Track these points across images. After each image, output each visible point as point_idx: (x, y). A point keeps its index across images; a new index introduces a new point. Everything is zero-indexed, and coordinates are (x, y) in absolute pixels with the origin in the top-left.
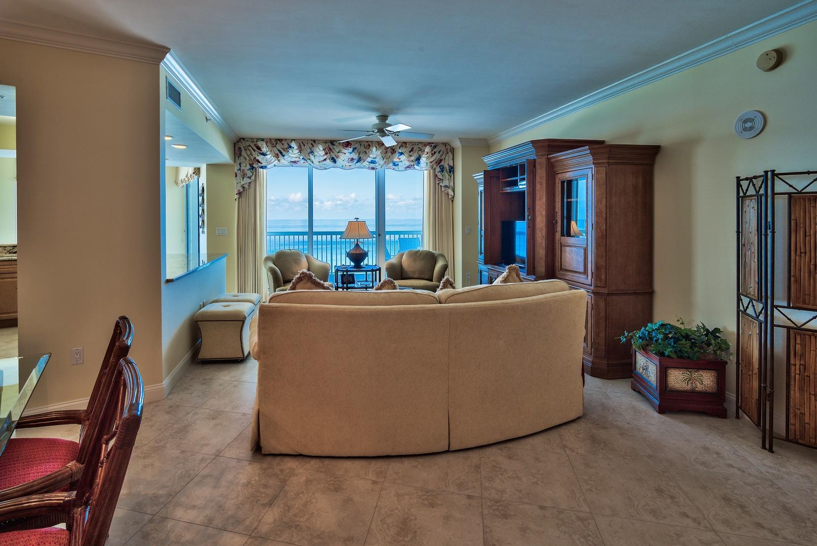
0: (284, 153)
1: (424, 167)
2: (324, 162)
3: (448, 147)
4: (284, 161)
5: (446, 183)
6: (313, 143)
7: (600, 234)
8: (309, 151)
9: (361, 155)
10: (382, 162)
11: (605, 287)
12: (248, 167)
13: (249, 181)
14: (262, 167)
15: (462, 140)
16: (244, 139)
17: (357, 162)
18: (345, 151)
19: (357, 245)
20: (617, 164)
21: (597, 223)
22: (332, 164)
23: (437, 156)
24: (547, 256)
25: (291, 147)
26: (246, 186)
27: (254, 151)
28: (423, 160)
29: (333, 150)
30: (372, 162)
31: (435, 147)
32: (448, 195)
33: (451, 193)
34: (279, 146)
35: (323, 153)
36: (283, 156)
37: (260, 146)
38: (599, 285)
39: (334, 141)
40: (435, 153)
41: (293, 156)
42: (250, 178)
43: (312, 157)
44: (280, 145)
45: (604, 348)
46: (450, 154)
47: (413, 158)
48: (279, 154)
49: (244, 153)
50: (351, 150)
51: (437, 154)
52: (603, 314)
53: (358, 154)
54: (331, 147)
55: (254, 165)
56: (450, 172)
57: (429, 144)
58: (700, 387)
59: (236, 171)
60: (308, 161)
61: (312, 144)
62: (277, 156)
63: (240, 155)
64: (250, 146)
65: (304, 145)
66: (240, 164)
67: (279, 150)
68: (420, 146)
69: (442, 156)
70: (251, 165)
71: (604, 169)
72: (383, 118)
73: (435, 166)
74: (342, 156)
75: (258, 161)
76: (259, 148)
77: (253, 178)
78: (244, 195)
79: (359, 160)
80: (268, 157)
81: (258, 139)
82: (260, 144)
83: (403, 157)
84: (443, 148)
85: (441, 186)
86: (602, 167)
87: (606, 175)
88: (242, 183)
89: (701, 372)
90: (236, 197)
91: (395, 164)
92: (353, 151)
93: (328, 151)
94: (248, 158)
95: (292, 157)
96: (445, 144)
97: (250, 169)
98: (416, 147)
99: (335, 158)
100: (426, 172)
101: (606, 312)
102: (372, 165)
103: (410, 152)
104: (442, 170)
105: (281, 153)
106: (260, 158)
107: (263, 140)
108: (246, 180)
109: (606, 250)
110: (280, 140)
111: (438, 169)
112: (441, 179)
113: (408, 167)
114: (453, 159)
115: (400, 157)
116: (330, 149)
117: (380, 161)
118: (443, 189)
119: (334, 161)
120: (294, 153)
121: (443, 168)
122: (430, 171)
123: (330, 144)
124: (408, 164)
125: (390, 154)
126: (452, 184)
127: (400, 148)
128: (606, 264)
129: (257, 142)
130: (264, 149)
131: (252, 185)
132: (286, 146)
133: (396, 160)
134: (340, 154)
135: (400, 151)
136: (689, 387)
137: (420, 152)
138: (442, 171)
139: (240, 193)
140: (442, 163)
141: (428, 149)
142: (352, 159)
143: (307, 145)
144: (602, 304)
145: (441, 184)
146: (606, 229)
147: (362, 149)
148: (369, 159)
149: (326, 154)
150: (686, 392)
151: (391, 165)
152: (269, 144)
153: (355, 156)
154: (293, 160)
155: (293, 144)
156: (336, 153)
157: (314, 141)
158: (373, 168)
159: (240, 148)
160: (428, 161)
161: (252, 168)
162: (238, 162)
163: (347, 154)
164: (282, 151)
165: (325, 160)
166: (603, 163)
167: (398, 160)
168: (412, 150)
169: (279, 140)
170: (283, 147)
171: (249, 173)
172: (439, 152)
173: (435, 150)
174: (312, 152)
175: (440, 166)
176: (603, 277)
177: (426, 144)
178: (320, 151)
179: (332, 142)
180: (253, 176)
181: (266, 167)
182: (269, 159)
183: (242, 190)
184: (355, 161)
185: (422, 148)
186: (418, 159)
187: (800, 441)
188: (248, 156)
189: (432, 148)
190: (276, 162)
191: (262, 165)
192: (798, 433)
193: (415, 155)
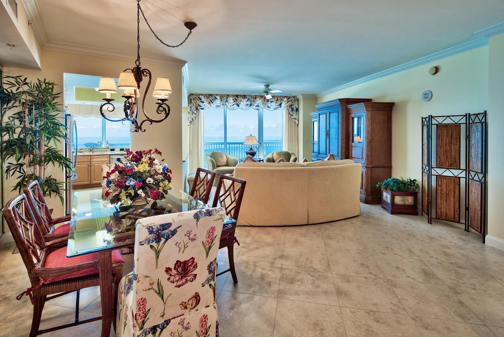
0: (213, 101)
1: (284, 109)
2: (233, 106)
3: (295, 98)
4: (214, 105)
5: (294, 116)
6: (228, 96)
7: (369, 141)
8: (226, 100)
9: (252, 103)
10: (262, 106)
11: (370, 164)
12: (195, 108)
13: (195, 115)
14: (202, 109)
15: (303, 95)
16: (193, 94)
18: (243, 100)
19: (251, 148)
20: (376, 110)
21: (367, 136)
22: (237, 107)
23: (290, 103)
24: (345, 152)
25: (216, 98)
26: (194, 118)
27: (198, 100)
28: (283, 105)
29: (238, 100)
30: (257, 106)
31: (289, 98)
32: (295, 123)
33: (297, 122)
34: (210, 98)
36: (213, 103)
38: (368, 164)
39: (238, 95)
40: (289, 101)
41: (217, 103)
43: (227, 103)
44: (211, 97)
45: (370, 191)
46: (297, 102)
47: (278, 104)
48: (211, 102)
49: (193, 101)
50: (247, 100)
51: (290, 101)
52: (370, 176)
53: (250, 102)
54: (237, 98)
56: (296, 111)
57: (286, 97)
58: (407, 203)
59: (189, 110)
60: (225, 105)
61: (227, 97)
62: (209, 103)
63: (191, 102)
64: (196, 98)
65: (223, 98)
66: (191, 107)
67: (210, 100)
68: (281, 98)
69: (292, 103)
70: (196, 108)
71: (371, 112)
72: (267, 86)
73: (289, 108)
74: (242, 103)
75: (200, 106)
76: (200, 99)
77: (197, 114)
78: (192, 123)
79: (251, 105)
80: (205, 103)
81: (200, 95)
82: (201, 97)
83: (273, 104)
84: (293, 99)
85: (292, 118)
86: (369, 112)
87: (371, 115)
88: (192, 117)
89: (408, 197)
90: (189, 124)
91: (268, 107)
92: (248, 100)
93: (235, 100)
94: (195, 104)
96: (294, 97)
97: (196, 110)
98: (279, 99)
100: (284, 112)
101: (371, 175)
102: (257, 108)
103: (276, 101)
104: (293, 110)
105: (211, 101)
106: (201, 104)
107: (202, 95)
108: (194, 115)
109: (371, 148)
110: (211, 95)
111: (290, 110)
112: (292, 115)
113: (275, 109)
114: (298, 105)
115: (271, 103)
116: (236, 99)
117: (261, 105)
118: (293, 120)
119: (238, 105)
120: (218, 102)
121: (293, 109)
122: (286, 111)
123: (236, 97)
124: (275, 107)
125: (266, 102)
126: (297, 117)
128: (371, 154)
129: (199, 96)
130: (203, 100)
131: (197, 118)
132: (214, 98)
133: (269, 105)
136: (403, 203)
137: (281, 101)
138: (293, 111)
140: (293, 107)
141: (285, 99)
142: (247, 105)
143: (224, 97)
144: (369, 172)
145: (292, 117)
146: (371, 139)
147: (252, 99)
148: (256, 105)
149: (234, 102)
150: (402, 205)
152: (205, 97)
153: (249, 103)
154: (218, 105)
155: (217, 97)
156: (239, 102)
157: (228, 95)
158: (258, 109)
159: (191, 99)
160: (286, 106)
161: (197, 109)
163: (245, 102)
164: (212, 100)
165: (233, 105)
166: (370, 110)
167: (270, 105)
168: (277, 100)
169: (210, 95)
171: (195, 112)
172: (291, 101)
173: (289, 100)
174: (227, 101)
175: (291, 108)
176: (370, 160)
177: (284, 97)
178: (231, 100)
179: (237, 96)
180: (197, 113)
181: (204, 109)
182: (206, 104)
183: (192, 120)
184: (249, 106)
185: (283, 99)
186: (280, 105)
187: (440, 218)
188: (195, 103)
189: (287, 99)
190: (209, 106)
191: (202, 108)
192: (440, 215)
193: (279, 103)
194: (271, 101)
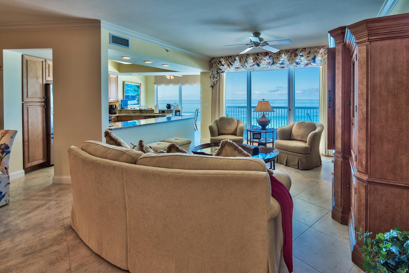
0: (232, 63)
1: (319, 64)
2: (253, 67)
4: (233, 68)
6: (247, 56)
7: (362, 116)
9: (274, 60)
10: (288, 63)
12: (216, 72)
13: (216, 80)
14: (222, 72)
16: (214, 58)
17: (272, 65)
18: (265, 58)
19: (264, 116)
22: (257, 67)
25: (235, 60)
26: (215, 83)
27: (219, 64)
28: (319, 58)
29: (258, 59)
30: (281, 64)
35: (252, 61)
36: (232, 65)
37: (221, 61)
39: (259, 53)
42: (217, 78)
43: (246, 64)
44: (230, 59)
47: (309, 58)
48: (230, 64)
49: (214, 66)
50: (268, 57)
53: (272, 59)
54: (257, 57)
55: (218, 71)
57: (323, 47)
59: (210, 75)
60: (245, 67)
61: (246, 57)
62: (228, 65)
63: (213, 66)
64: (216, 61)
65: (242, 58)
66: (212, 71)
67: (229, 62)
68: (316, 49)
70: (217, 71)
73: (327, 62)
74: (263, 62)
75: (220, 69)
77: (218, 78)
78: (214, 87)
79: (273, 63)
80: (225, 66)
83: (303, 58)
88: (213, 81)
91: (297, 63)
92: (269, 58)
93: (255, 59)
94: (215, 68)
95: (236, 65)
98: (312, 51)
99: (259, 63)
100: (321, 67)
102: (282, 66)
103: (308, 54)
106: (221, 67)
107: (222, 57)
108: (215, 80)
110: (231, 57)
113: (307, 64)
115: (301, 58)
116: (256, 58)
119: (258, 65)
120: (237, 63)
122: (324, 65)
123: (256, 55)
124: (306, 62)
125: (294, 57)
127: (300, 53)
129: (220, 59)
130: (223, 62)
131: (218, 82)
132: (233, 59)
133: (297, 61)
134: (261, 61)
135: (301, 54)
137: (315, 54)
139: (212, 87)
141: (321, 51)
142: (270, 63)
143: (244, 58)
147: (275, 56)
148: (281, 62)
149: (254, 61)
151: (294, 64)
152: (225, 59)
153: (271, 61)
154: (237, 67)
155: (237, 58)
156: (259, 60)
157: (248, 55)
158: (283, 68)
159: (212, 63)
160: (322, 59)
161: (218, 73)
162: (211, 70)
163: (267, 60)
164: (231, 62)
165: (254, 65)
167: (300, 60)
168: (309, 53)
169: (230, 56)
170: (231, 60)
171: (216, 76)
174: (246, 61)
177: (320, 48)
178: (251, 61)
179: (258, 54)
180: (218, 77)
181: (224, 72)
182: (225, 68)
183: (213, 85)
184: (271, 64)
185: (317, 51)
186: (314, 59)
188: (215, 66)
189: (325, 49)
190: (229, 68)
191: (222, 71)
193: (312, 56)
194: (300, 56)
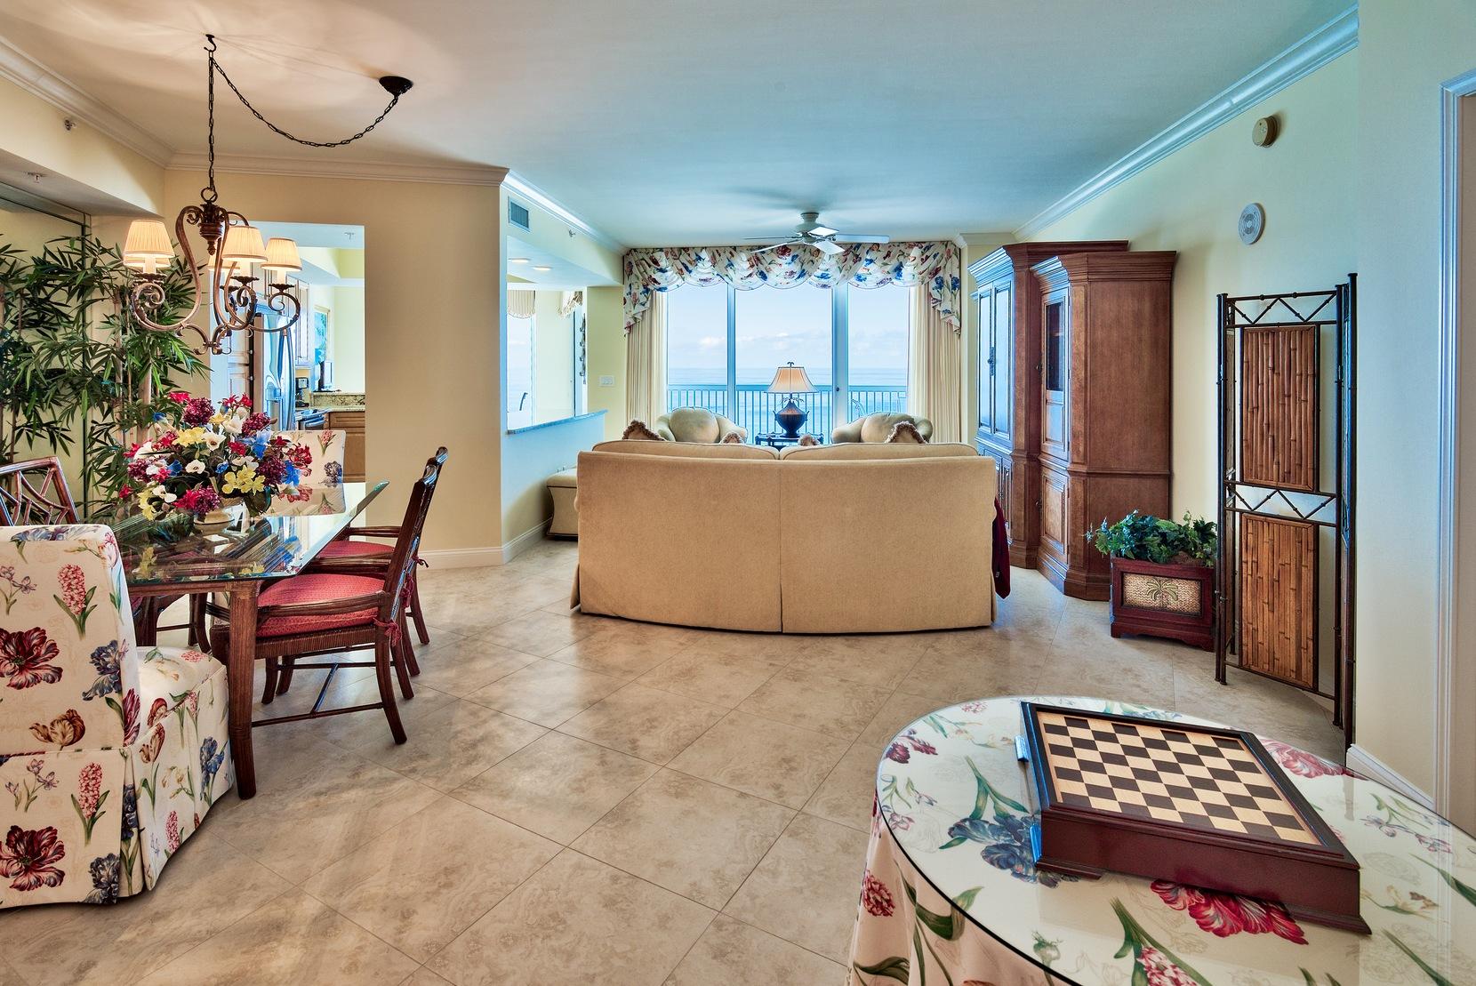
0: (690, 267)
1: (909, 282)
2: (750, 279)
3: (950, 247)
4: (692, 279)
5: (946, 305)
6: (733, 252)
7: (1078, 385)
8: (727, 262)
9: (805, 267)
10: (838, 276)
11: (1083, 464)
12: (642, 289)
13: (642, 309)
14: (660, 289)
15: (966, 236)
16: (635, 250)
17: (799, 277)
18: (779, 261)
19: (791, 403)
20: (1103, 280)
21: (1074, 369)
22: (760, 281)
23: (931, 263)
24: (1027, 419)
25: (700, 258)
26: (639, 317)
27: (650, 266)
28: (908, 270)
29: (763, 261)
30: (822, 277)
31: (928, 248)
32: (951, 325)
33: (956, 322)
34: (684, 258)
35: (747, 265)
36: (690, 272)
37: (658, 258)
38: (1076, 461)
39: (764, 246)
40: (927, 257)
41: (704, 271)
42: (644, 305)
43: (731, 272)
44: (685, 256)
45: (1082, 553)
46: (954, 258)
47: (889, 268)
48: (684, 269)
49: (635, 270)
50: (789, 258)
51: (931, 257)
52: (1081, 503)
53: (800, 264)
54: (760, 255)
55: (649, 287)
56: (954, 288)
57: (918, 244)
58: (1173, 604)
59: (625, 295)
60: (726, 278)
61: (731, 253)
62: (680, 272)
63: (631, 272)
64: (643, 259)
65: (720, 255)
66: (630, 285)
67: (683, 264)
68: (902, 247)
69: (938, 263)
70: (645, 287)
71: (1083, 289)
72: (811, 216)
73: (927, 280)
74: (775, 270)
75: (655, 281)
76: (656, 262)
77: (648, 305)
78: (635, 329)
79: (802, 274)
80: (669, 274)
81: (655, 250)
82: (657, 255)
83: (872, 267)
84: (941, 249)
85: (939, 311)
86: (1081, 285)
87: (1086, 298)
88: (633, 312)
89: (1175, 582)
90: (626, 332)
91: (859, 278)
92: (792, 260)
93: (755, 262)
94: (641, 277)
95: (702, 273)
96: (945, 243)
97: (644, 292)
98: (895, 251)
99: (765, 272)
100: (913, 289)
101: (1085, 501)
102: (824, 281)
103: (885, 258)
104: (940, 285)
105: (686, 268)
106: (657, 276)
107: (661, 250)
108: (639, 308)
109: (1085, 408)
110: (686, 249)
111: (933, 284)
112: (938, 301)
113: (881, 282)
114: (960, 267)
115: (869, 267)
116: (758, 259)
117: (835, 274)
118: (942, 316)
119: (764, 277)
120: (704, 268)
121: (942, 281)
122: (920, 288)
123: (757, 251)
124: (881, 276)
125: (852, 262)
126: (957, 308)
127: (867, 253)
128: (1085, 429)
129: (653, 252)
130: (663, 264)
131: (647, 315)
132: (694, 257)
133: (861, 272)
134: (771, 266)
135: (868, 257)
136: (1157, 603)
137: (901, 258)
138: (941, 287)
139: (630, 327)
140: (940, 274)
141: (915, 252)
142: (792, 273)
143: (724, 254)
144: (1080, 489)
145: (938, 308)
146: (1086, 378)
147: (808, 257)
148: (819, 273)
149: (752, 266)
150: (1152, 609)
151: (853, 279)
152: (669, 255)
153: (796, 268)
154: (704, 277)
155: (704, 254)
156: (767, 265)
157: (735, 248)
158: (824, 286)
159: (630, 263)
160: (916, 272)
161: (647, 290)
162: (628, 282)
163: (784, 266)
164: (688, 265)
165: (750, 275)
166: (1081, 280)
167: (866, 272)
168: (888, 255)
169: (684, 249)
170: (688, 258)
171: (642, 298)
172: (935, 256)
173: (928, 253)
174: (731, 265)
175: (936, 279)
176: (1081, 449)
177: (911, 245)
178: (742, 262)
179: (761, 249)
180: (648, 302)
181: (666, 288)
182: (670, 277)
183: (632, 322)
184: (796, 276)
185: (906, 251)
186: (898, 269)
187: (1253, 668)
188: (641, 273)
189: (922, 250)
190: (681, 280)
191: (661, 286)
192: (1250, 656)
193: (894, 263)
194: (867, 260)
